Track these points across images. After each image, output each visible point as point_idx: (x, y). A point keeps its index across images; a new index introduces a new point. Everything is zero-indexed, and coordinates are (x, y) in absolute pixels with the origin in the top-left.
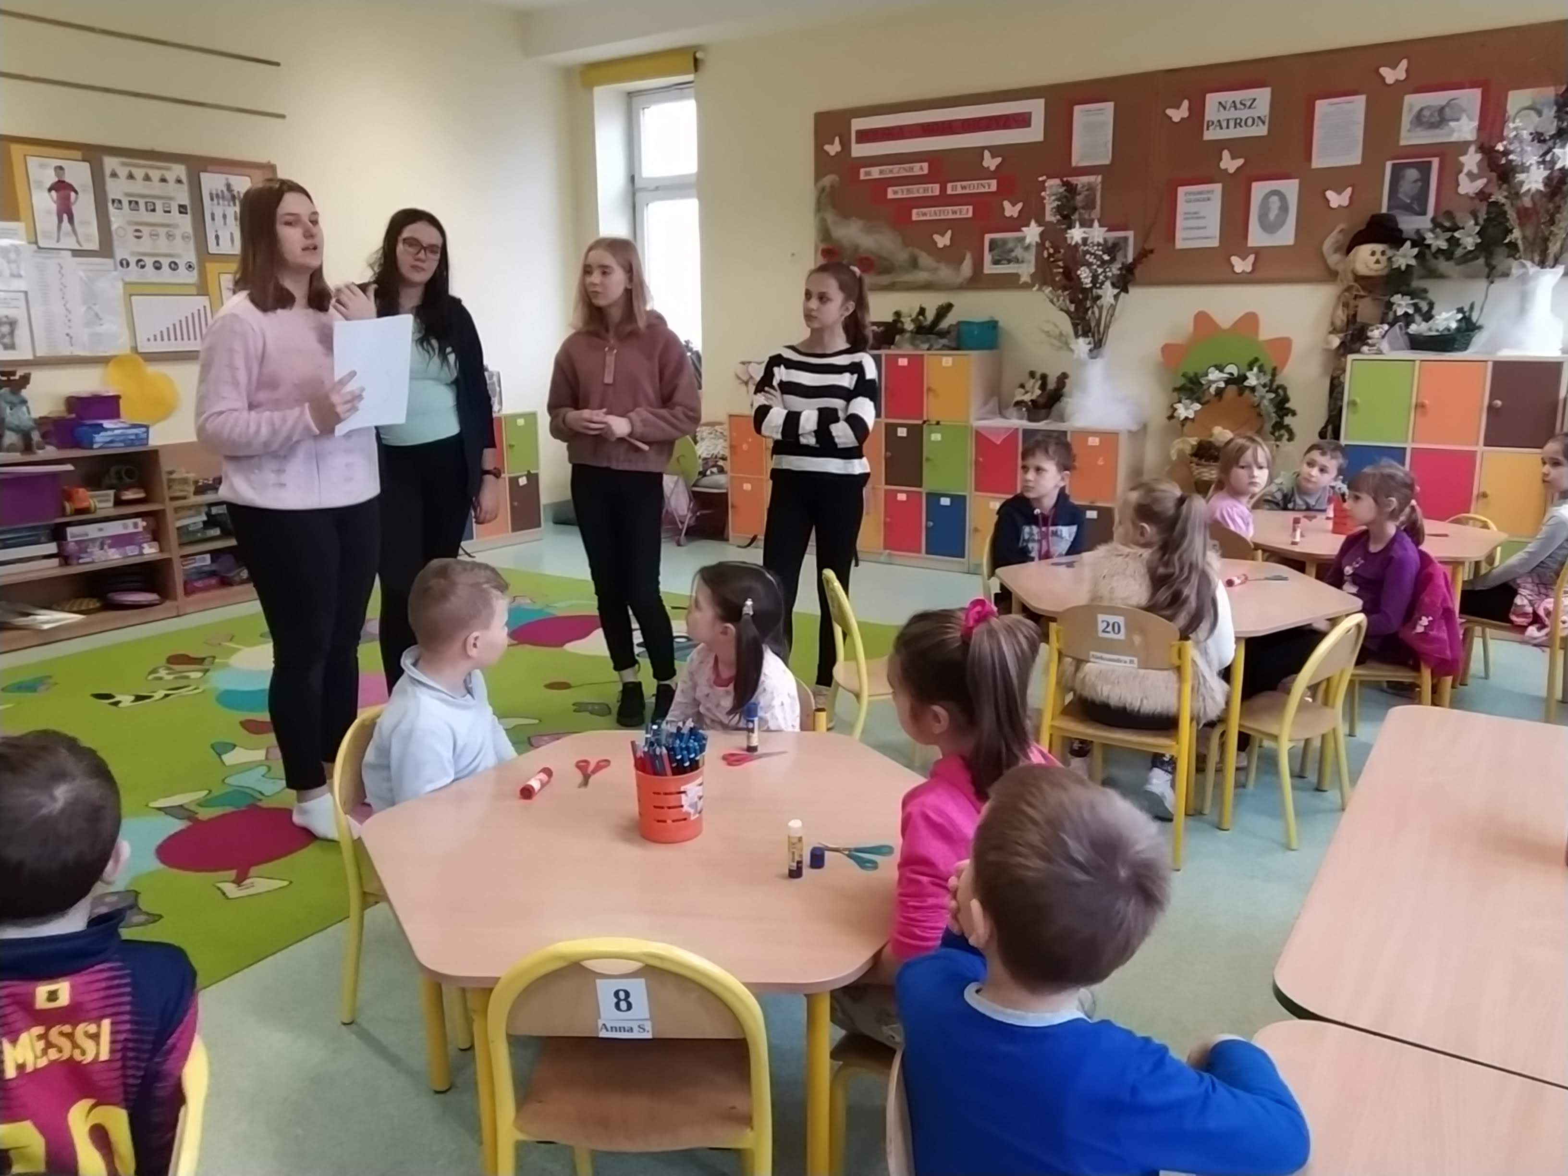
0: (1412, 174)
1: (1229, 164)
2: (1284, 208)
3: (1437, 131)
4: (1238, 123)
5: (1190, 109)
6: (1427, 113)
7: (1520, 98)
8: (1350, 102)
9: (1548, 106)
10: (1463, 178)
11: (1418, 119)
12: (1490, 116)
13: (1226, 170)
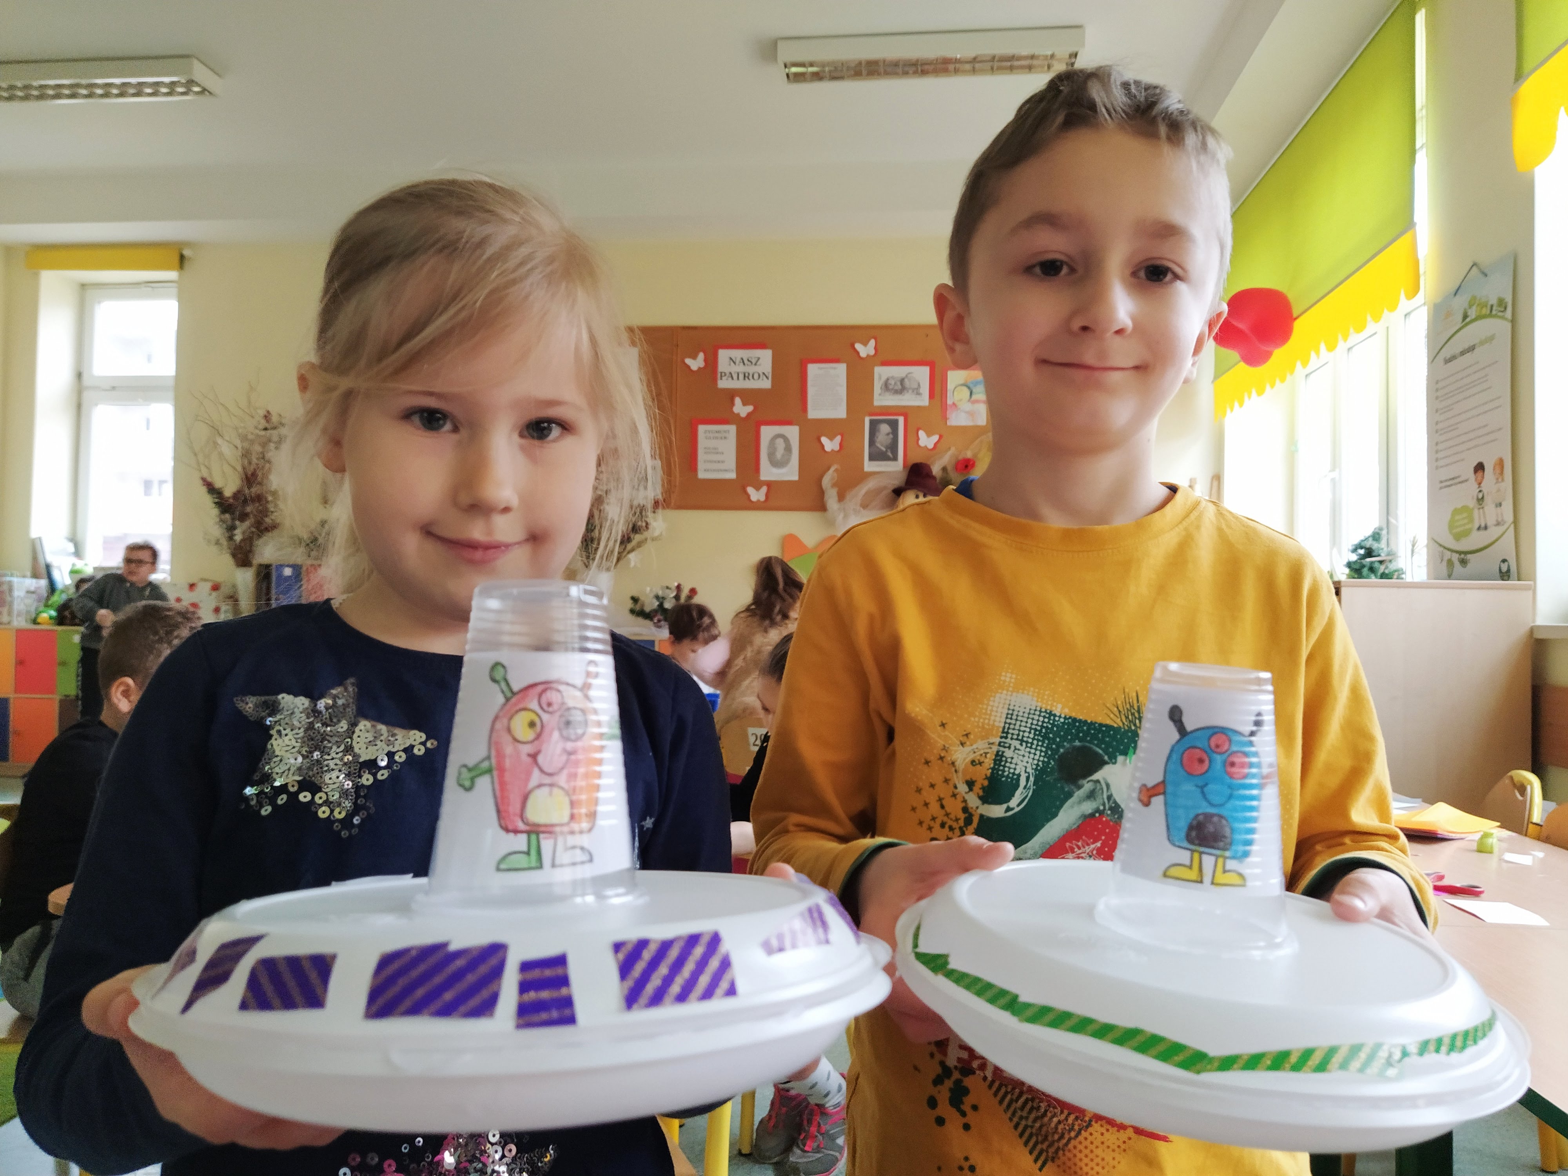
0: (885, 428)
1: (741, 409)
2: (788, 449)
3: (900, 397)
4: (746, 376)
5: (705, 360)
6: (892, 382)
7: (955, 377)
8: (835, 368)
9: (976, 383)
10: (922, 434)
11: (886, 386)
12: (938, 387)
13: (738, 415)
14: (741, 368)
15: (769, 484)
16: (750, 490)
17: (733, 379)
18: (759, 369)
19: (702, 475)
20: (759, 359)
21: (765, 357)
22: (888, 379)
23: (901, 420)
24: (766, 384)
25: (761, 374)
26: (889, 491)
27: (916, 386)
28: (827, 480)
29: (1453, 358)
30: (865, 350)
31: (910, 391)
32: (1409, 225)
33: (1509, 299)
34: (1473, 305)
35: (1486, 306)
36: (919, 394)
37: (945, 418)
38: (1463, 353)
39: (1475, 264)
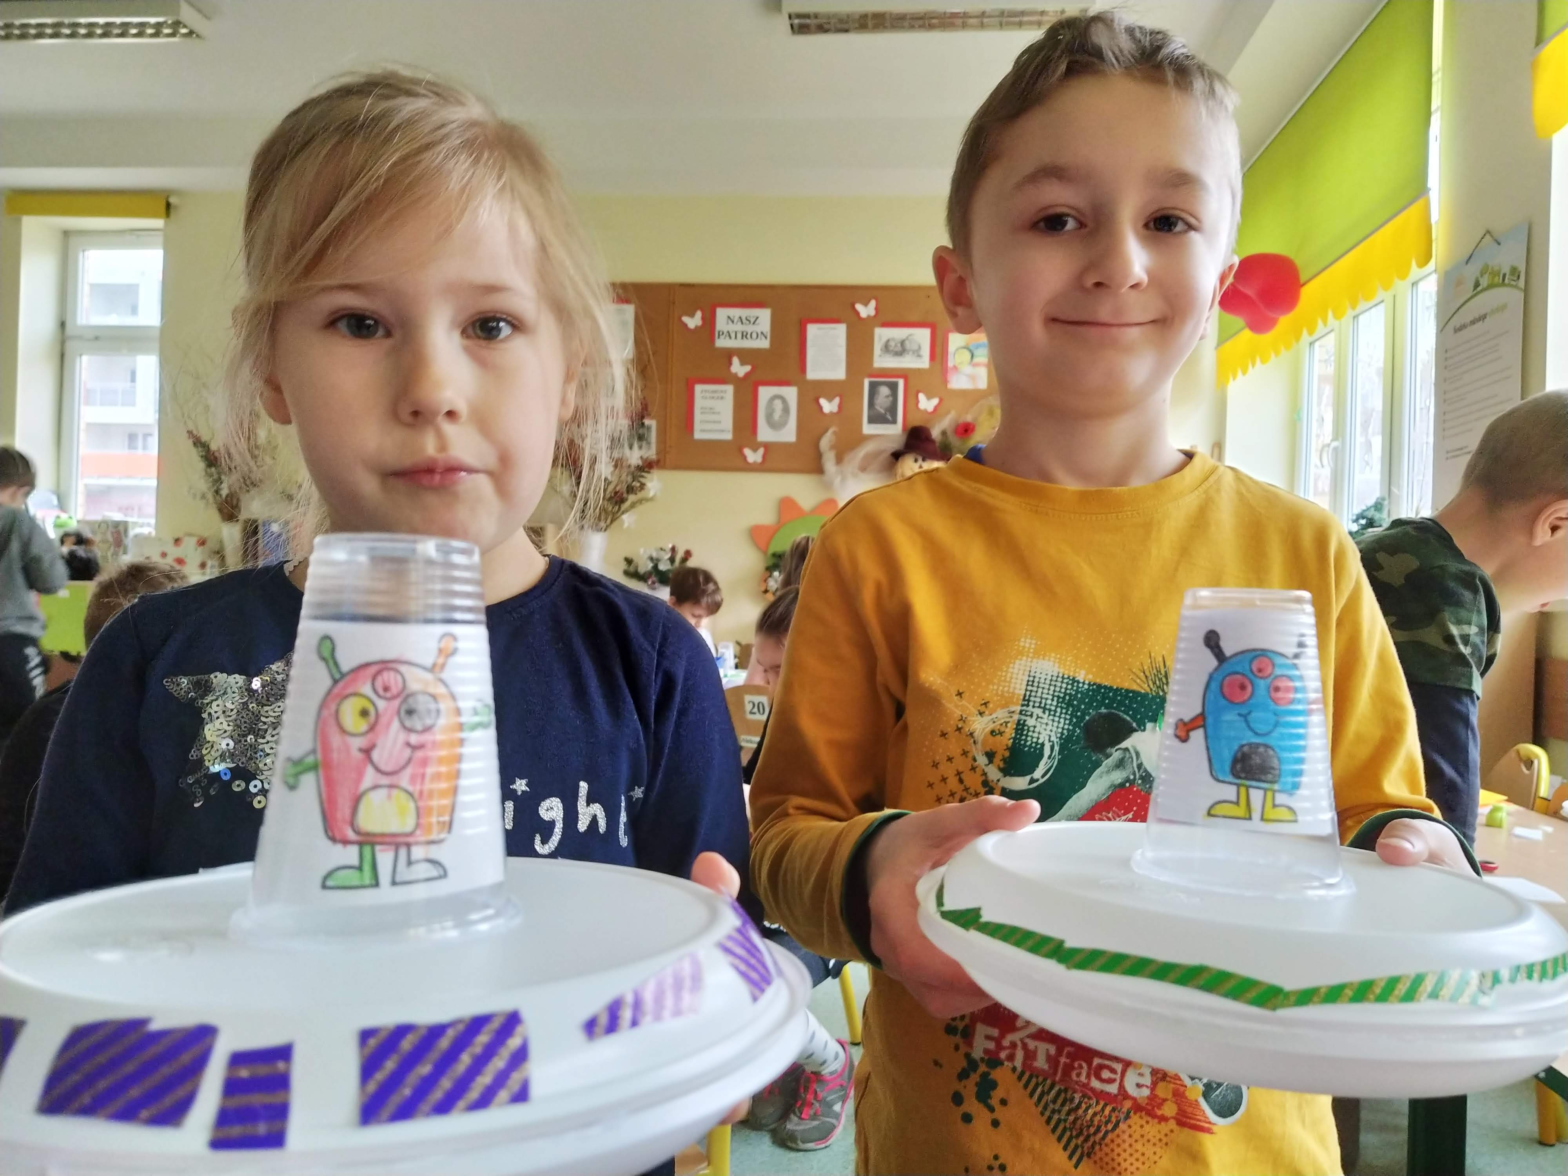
0: (884, 391)
1: (739, 369)
2: (786, 410)
3: (900, 359)
4: (744, 335)
5: (703, 318)
6: (892, 344)
7: (956, 340)
8: (835, 329)
9: (977, 347)
10: (921, 396)
11: (886, 348)
12: (938, 351)
13: (736, 374)
14: (739, 327)
15: (767, 446)
16: (747, 452)
17: (730, 338)
18: (758, 328)
19: (698, 435)
20: (757, 318)
21: (764, 316)
22: (888, 341)
23: (901, 383)
24: (764, 344)
25: (759, 334)
26: (887, 454)
27: (916, 348)
28: (825, 443)
29: (1463, 327)
30: (866, 311)
31: (911, 353)
32: (1422, 191)
33: (1522, 268)
34: (1485, 273)
35: (1499, 276)
36: (919, 356)
37: (945, 381)
38: (1473, 322)
39: (1488, 232)
